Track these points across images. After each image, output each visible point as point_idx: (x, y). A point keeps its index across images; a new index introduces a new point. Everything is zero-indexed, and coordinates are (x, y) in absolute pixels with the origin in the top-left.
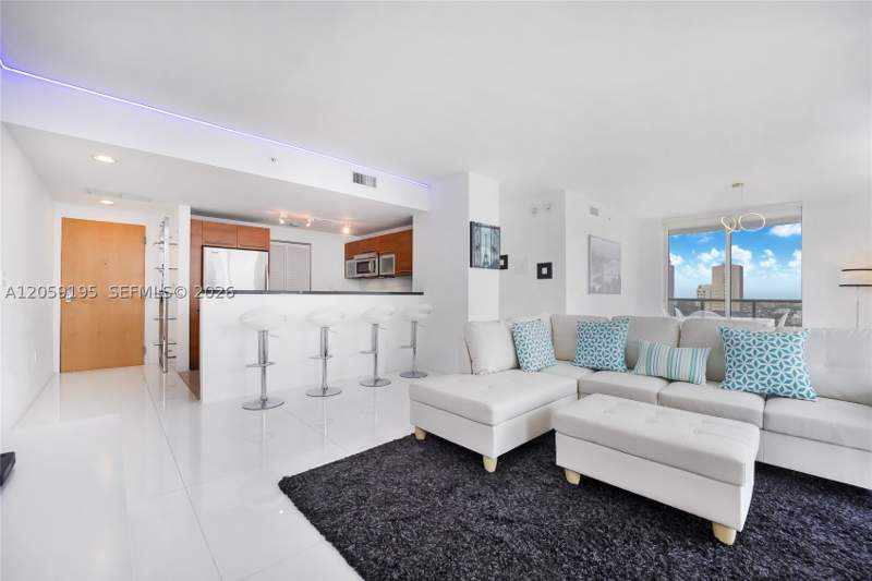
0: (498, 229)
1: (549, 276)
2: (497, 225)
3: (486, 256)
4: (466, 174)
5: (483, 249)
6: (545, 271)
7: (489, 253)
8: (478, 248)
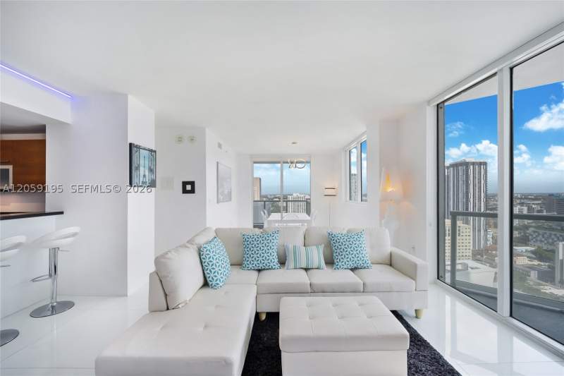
0: (155, 152)
1: (192, 191)
2: (154, 149)
3: (144, 176)
4: (126, 96)
5: (142, 169)
6: (189, 188)
7: (147, 173)
8: (138, 168)
